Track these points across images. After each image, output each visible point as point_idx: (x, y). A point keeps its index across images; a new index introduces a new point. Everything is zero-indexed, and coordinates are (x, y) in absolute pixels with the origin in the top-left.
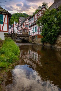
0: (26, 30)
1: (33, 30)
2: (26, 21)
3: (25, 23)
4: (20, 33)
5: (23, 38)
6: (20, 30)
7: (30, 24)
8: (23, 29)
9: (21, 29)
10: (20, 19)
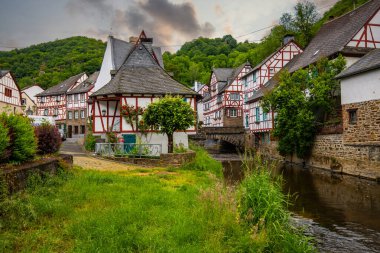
0: (235, 109)
1: (258, 115)
2: (235, 83)
3: (230, 89)
4: (216, 119)
5: (225, 138)
6: (215, 111)
7: (246, 93)
8: (226, 109)
9: (216, 107)
10: (213, 75)
